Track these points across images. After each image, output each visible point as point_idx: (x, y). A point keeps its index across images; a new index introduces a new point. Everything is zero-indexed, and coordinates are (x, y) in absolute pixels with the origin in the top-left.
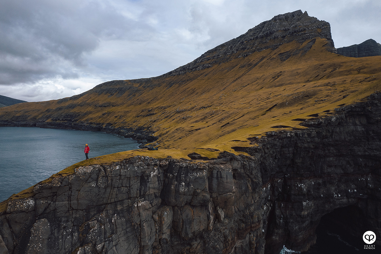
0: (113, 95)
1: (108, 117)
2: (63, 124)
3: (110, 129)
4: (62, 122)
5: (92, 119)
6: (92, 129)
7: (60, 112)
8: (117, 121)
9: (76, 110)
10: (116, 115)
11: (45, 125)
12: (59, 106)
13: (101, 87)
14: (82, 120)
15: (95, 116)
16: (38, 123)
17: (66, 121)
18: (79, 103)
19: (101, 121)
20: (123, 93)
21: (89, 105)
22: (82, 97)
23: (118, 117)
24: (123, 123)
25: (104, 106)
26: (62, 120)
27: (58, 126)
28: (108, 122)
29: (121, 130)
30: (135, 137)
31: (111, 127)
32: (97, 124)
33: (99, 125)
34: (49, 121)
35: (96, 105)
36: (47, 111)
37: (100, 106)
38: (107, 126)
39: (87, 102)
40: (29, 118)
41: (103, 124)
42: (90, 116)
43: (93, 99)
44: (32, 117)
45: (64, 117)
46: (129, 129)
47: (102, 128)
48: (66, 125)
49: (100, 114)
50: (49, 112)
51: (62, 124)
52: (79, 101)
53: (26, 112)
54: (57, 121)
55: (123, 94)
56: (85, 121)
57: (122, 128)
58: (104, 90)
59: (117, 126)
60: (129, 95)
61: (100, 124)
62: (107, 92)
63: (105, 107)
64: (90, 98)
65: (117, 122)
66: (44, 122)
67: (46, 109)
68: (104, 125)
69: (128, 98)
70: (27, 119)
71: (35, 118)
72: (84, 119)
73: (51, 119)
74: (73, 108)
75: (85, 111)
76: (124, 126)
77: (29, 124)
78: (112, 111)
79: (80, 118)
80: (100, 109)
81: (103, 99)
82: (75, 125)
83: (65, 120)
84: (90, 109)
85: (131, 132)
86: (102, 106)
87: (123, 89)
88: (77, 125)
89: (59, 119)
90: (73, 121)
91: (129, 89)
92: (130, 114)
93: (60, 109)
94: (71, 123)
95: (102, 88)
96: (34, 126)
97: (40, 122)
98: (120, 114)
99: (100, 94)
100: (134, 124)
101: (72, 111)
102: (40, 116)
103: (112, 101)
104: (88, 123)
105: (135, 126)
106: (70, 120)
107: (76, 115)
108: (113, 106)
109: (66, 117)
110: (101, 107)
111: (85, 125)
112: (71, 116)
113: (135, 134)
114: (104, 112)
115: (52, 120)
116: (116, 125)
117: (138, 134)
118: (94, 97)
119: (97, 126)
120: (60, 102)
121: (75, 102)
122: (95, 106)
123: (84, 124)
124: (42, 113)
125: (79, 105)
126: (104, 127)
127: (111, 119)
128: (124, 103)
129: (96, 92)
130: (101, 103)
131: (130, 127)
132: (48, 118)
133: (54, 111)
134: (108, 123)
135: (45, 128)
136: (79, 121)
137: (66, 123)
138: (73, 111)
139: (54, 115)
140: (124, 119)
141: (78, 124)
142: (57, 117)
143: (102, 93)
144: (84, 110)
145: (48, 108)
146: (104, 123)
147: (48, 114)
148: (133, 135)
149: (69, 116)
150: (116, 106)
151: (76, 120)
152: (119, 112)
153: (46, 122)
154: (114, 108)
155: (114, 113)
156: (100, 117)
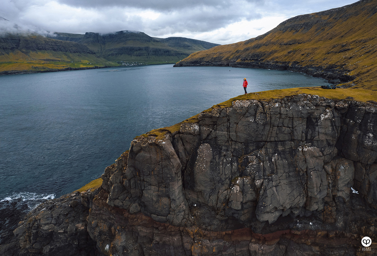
0: (299, 31)
1: (294, 55)
2: (251, 63)
3: (296, 68)
4: (250, 61)
5: (277, 58)
6: (278, 68)
7: (248, 52)
8: (304, 60)
9: (261, 50)
10: (302, 53)
11: (235, 65)
12: (246, 47)
13: (284, 24)
14: (268, 59)
15: (281, 55)
16: (230, 63)
17: (253, 61)
18: (264, 42)
19: (287, 59)
20: (309, 28)
21: (274, 43)
22: (266, 37)
23: (305, 55)
24: (311, 61)
25: (289, 44)
26: (250, 60)
27: (246, 66)
28: (294, 61)
29: (309, 69)
30: (326, 76)
31: (298, 66)
32: (283, 63)
33: (285, 64)
34: (239, 61)
35: (281, 43)
36: (236, 52)
37: (285, 45)
38: (293, 64)
39: (272, 41)
40: (223, 59)
41: (289, 62)
42: (276, 55)
43: (278, 38)
44: (225, 58)
45: (252, 57)
46: (318, 67)
47: (288, 67)
48: (254, 65)
49: (285, 52)
50: (238, 53)
51: (249, 63)
52: (264, 41)
53: (220, 54)
54: (246, 61)
55: (310, 29)
56: (271, 60)
57: (311, 66)
58: (288, 27)
59: (304, 64)
60: (317, 30)
61: (285, 62)
62: (292, 29)
63: (291, 45)
64: (274, 37)
65: (304, 61)
66: (235, 62)
67: (236, 51)
68: (290, 64)
69: (315, 33)
70: (222, 60)
71: (227, 59)
72: (270, 58)
73: (239, 59)
74: (259, 48)
75: (271, 51)
76: (313, 64)
77: (224, 64)
78: (298, 48)
79: (266, 58)
80: (285, 47)
81: (288, 37)
82: (261, 64)
83: (253, 59)
84: (275, 48)
85: (321, 70)
86: (288, 44)
87: (310, 24)
88: (264, 64)
89: (247, 59)
90: (260, 61)
91: (316, 23)
92: (318, 51)
93: (247, 49)
94: (258, 62)
95: (286, 25)
96: (228, 65)
97: (231, 62)
98: (307, 51)
99: (284, 32)
100: (325, 62)
101: (258, 51)
102: (231, 57)
103: (298, 38)
104: (274, 62)
105: (325, 64)
106: (257, 60)
107: (262, 55)
108: (299, 43)
109: (253, 57)
110: (286, 45)
111: (271, 64)
112: (258, 56)
113: (325, 73)
114: (289, 50)
115: (241, 60)
116: (303, 63)
117: (329, 73)
118: (278, 35)
119: (283, 65)
120: (246, 43)
121: (260, 42)
122: (280, 44)
123: (271, 63)
124: (233, 54)
125: (264, 45)
126: (290, 66)
127: (297, 57)
128: (311, 39)
129: (280, 30)
130: (285, 41)
131: (319, 65)
132: (237, 58)
133: (242, 51)
134: (294, 62)
135: (236, 67)
136: (265, 60)
137: (253, 63)
138: (259, 51)
139: (242, 55)
140: (312, 56)
141: (264, 63)
142: (245, 57)
143: (286, 30)
144: (269, 49)
145: (237, 49)
146: (290, 61)
147: (238, 55)
148: (323, 74)
149: (256, 56)
150: (303, 43)
151: (262, 60)
152: (306, 49)
153: (237, 61)
154: (300, 45)
155: (301, 50)
156: (286, 56)
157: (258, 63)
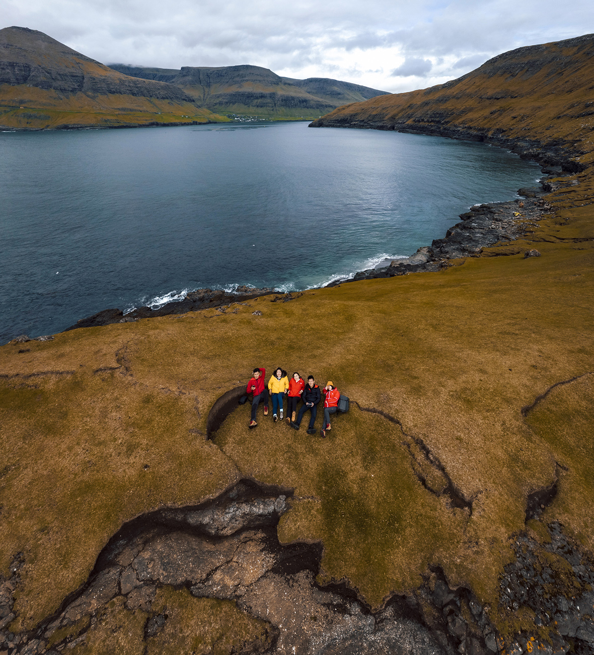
0: (516, 75)
1: (500, 118)
2: (428, 127)
3: (499, 140)
4: (427, 124)
5: (471, 121)
6: (470, 137)
7: (426, 108)
8: (515, 126)
9: (448, 105)
10: (514, 115)
11: (404, 128)
12: (425, 99)
13: (494, 62)
14: (457, 122)
15: (477, 117)
16: (397, 125)
17: (432, 124)
18: (455, 93)
19: (486, 124)
20: (536, 71)
21: (470, 96)
22: (460, 84)
23: (518, 119)
24: (525, 129)
25: (495, 98)
26: (428, 121)
27: (421, 131)
28: (497, 127)
29: (519, 143)
30: (542, 158)
31: (502, 137)
32: (480, 130)
33: (482, 132)
34: (410, 122)
35: (482, 96)
36: (409, 106)
37: (488, 99)
38: (495, 133)
39: (468, 91)
40: (386, 118)
41: (489, 130)
42: (470, 115)
43: (479, 86)
44: (389, 116)
45: (431, 117)
46: (534, 141)
47: (486, 137)
48: (432, 130)
49: (486, 112)
50: (411, 108)
51: (426, 127)
52: (454, 91)
53: (383, 109)
54: (421, 123)
55: (536, 73)
56: (461, 124)
57: (523, 139)
58: (500, 68)
59: (512, 134)
60: (548, 74)
61: (483, 129)
62: (505, 72)
63: (498, 99)
64: (473, 85)
65: (514, 128)
66: (404, 123)
67: (408, 105)
68: (491, 132)
69: (545, 81)
70: (384, 119)
71: (393, 118)
72: (460, 120)
73: (412, 119)
74: (445, 102)
75: (463, 108)
76: (527, 135)
77: (387, 126)
78: (508, 106)
79: (454, 119)
80: (488, 102)
81: (493, 87)
82: (445, 129)
83: (432, 121)
84: (471, 103)
85: (537, 147)
86: (493, 98)
87: (538, 63)
88: (448, 130)
89: (423, 120)
90: (443, 124)
91: (550, 62)
92: (542, 113)
93: (427, 104)
94: (440, 126)
95: (496, 64)
96: (392, 128)
97: (399, 123)
98: (522, 112)
99: (491, 76)
100: (548, 133)
101: (442, 107)
102: (400, 115)
103: (512, 89)
104: (465, 127)
105: (546, 137)
106: (439, 122)
107: (448, 114)
108: (512, 97)
109: (433, 117)
110: (490, 99)
111: (459, 131)
112: (441, 115)
113: (543, 153)
114: (494, 109)
115: (414, 121)
116: (512, 132)
117: (549, 154)
118: (480, 81)
119: (479, 133)
120: (427, 92)
121: (449, 92)
122: (481, 98)
123: (459, 129)
124: (403, 110)
125: (454, 97)
126: (490, 136)
127: (505, 121)
128: (535, 90)
129: (485, 73)
130: (490, 92)
131: (536, 138)
132: (409, 117)
133: (419, 107)
134: (498, 129)
135: (404, 132)
136: (451, 123)
137: (432, 126)
138: (444, 107)
139: (416, 113)
140: (530, 121)
141: (450, 128)
142: (421, 117)
143: (494, 74)
144: (460, 105)
145: (411, 103)
146: (490, 128)
147: (410, 112)
148: (539, 154)
149: (438, 115)
150: (519, 97)
151: (447, 123)
152: (522, 108)
153: (407, 123)
154: (514, 100)
155: (512, 110)
156: (485, 118)
157: (440, 128)
